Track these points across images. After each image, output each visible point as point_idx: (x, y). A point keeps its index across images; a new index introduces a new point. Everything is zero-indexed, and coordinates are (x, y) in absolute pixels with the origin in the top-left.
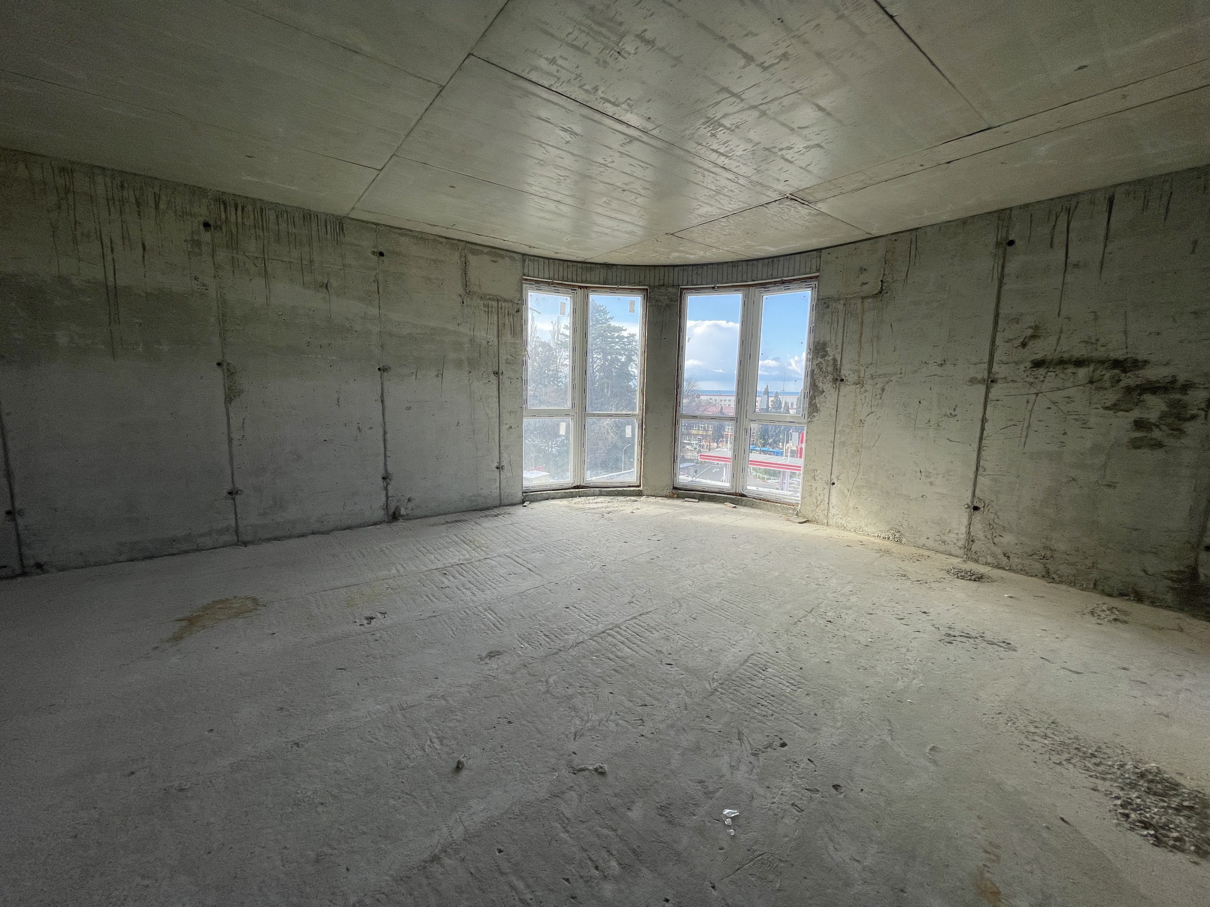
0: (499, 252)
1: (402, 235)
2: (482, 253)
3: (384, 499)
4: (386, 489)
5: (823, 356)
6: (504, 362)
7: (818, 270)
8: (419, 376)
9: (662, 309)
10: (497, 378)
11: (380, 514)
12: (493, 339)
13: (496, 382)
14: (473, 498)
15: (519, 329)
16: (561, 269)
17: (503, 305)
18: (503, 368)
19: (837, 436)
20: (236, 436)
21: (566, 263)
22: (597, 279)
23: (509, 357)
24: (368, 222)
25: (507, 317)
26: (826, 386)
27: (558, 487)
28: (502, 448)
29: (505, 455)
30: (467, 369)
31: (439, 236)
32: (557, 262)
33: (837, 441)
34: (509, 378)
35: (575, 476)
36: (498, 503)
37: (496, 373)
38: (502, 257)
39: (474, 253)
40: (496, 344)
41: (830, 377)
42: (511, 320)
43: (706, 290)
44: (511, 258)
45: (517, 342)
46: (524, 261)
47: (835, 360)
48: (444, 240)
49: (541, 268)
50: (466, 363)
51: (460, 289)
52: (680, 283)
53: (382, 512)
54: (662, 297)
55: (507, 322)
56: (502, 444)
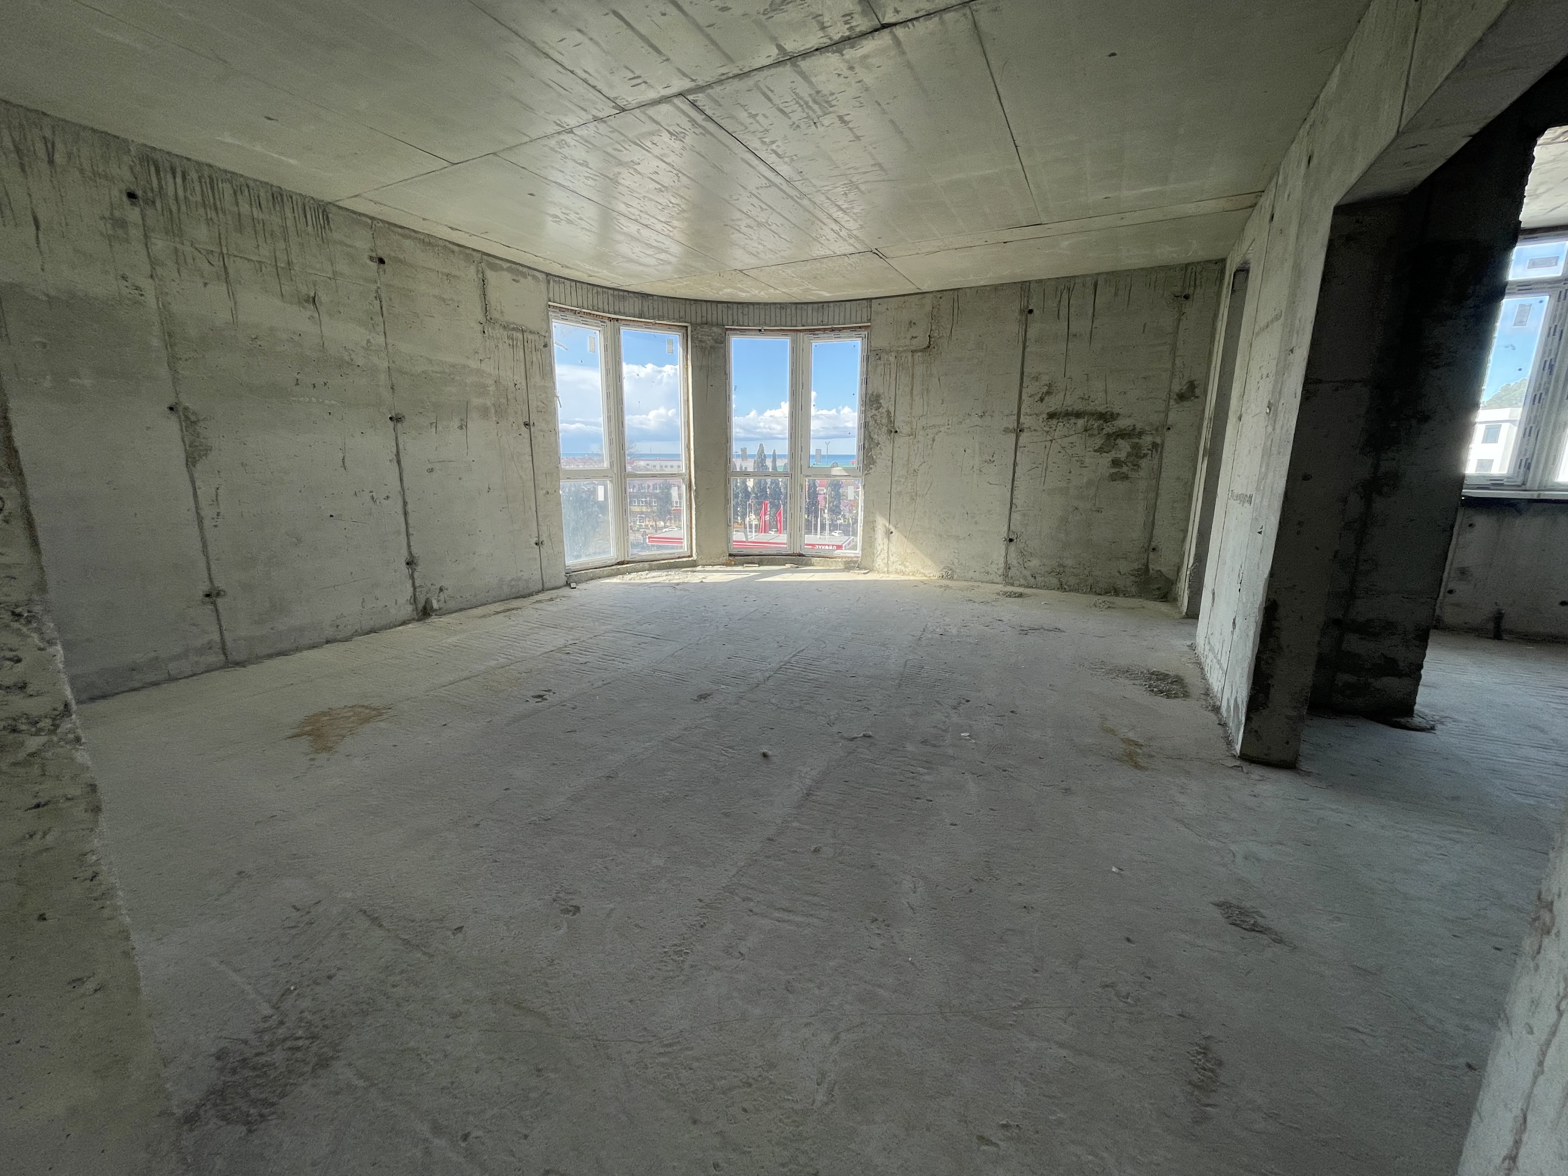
0: (521, 268)
1: (404, 236)
2: (502, 269)
3: (411, 590)
4: (412, 577)
5: (877, 409)
6: (535, 410)
7: (869, 321)
8: (440, 428)
9: (707, 352)
10: (528, 430)
11: (407, 610)
12: (520, 379)
13: (527, 436)
14: (513, 583)
15: (548, 369)
16: (590, 295)
17: (529, 337)
18: (534, 418)
19: (894, 486)
20: (208, 512)
21: (595, 288)
22: (632, 311)
23: (539, 403)
24: (360, 214)
25: (534, 352)
26: (882, 437)
27: (600, 564)
28: (540, 519)
29: (544, 528)
30: (494, 419)
31: (450, 242)
32: (585, 286)
33: (894, 491)
34: (541, 431)
35: (618, 550)
36: (540, 587)
37: (526, 425)
38: (524, 276)
39: (494, 268)
40: (525, 387)
41: (884, 429)
42: (539, 357)
43: (753, 333)
44: (534, 277)
45: (547, 385)
46: (548, 282)
47: (888, 412)
48: (456, 248)
49: (568, 292)
50: (493, 411)
51: (481, 317)
52: (725, 322)
53: (410, 608)
54: (705, 338)
55: (535, 359)
56: (539, 514)
